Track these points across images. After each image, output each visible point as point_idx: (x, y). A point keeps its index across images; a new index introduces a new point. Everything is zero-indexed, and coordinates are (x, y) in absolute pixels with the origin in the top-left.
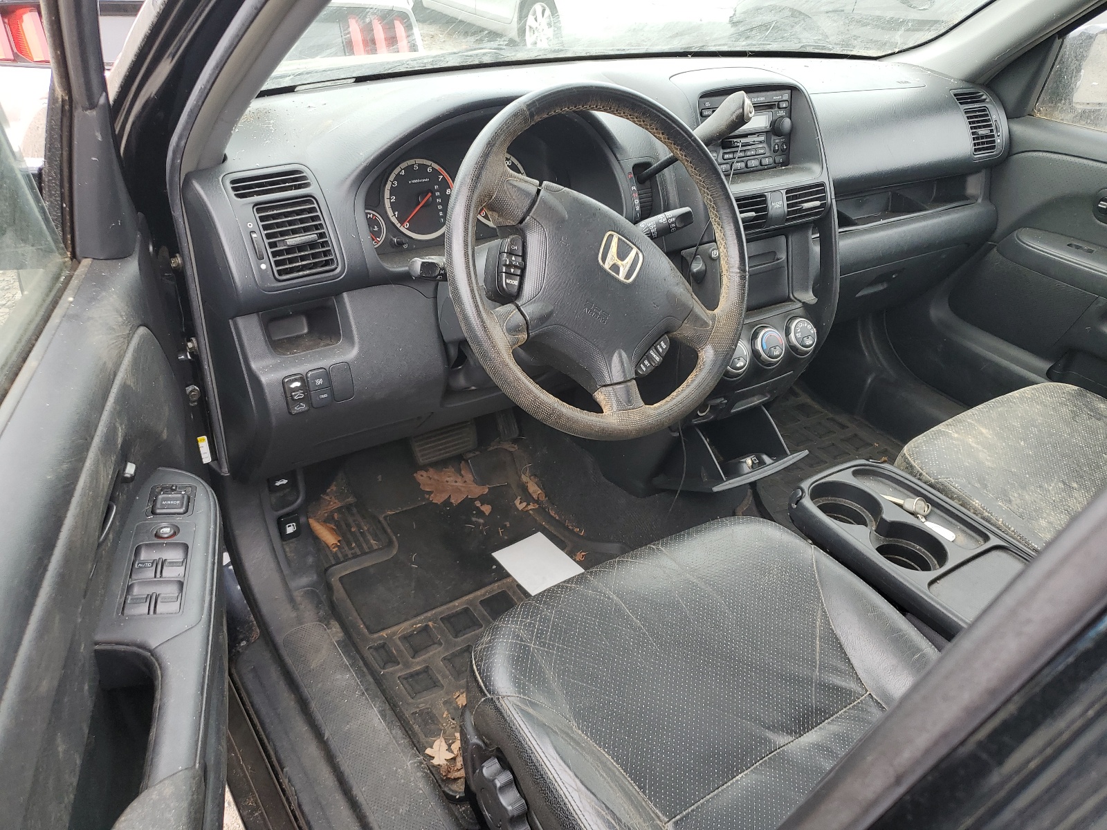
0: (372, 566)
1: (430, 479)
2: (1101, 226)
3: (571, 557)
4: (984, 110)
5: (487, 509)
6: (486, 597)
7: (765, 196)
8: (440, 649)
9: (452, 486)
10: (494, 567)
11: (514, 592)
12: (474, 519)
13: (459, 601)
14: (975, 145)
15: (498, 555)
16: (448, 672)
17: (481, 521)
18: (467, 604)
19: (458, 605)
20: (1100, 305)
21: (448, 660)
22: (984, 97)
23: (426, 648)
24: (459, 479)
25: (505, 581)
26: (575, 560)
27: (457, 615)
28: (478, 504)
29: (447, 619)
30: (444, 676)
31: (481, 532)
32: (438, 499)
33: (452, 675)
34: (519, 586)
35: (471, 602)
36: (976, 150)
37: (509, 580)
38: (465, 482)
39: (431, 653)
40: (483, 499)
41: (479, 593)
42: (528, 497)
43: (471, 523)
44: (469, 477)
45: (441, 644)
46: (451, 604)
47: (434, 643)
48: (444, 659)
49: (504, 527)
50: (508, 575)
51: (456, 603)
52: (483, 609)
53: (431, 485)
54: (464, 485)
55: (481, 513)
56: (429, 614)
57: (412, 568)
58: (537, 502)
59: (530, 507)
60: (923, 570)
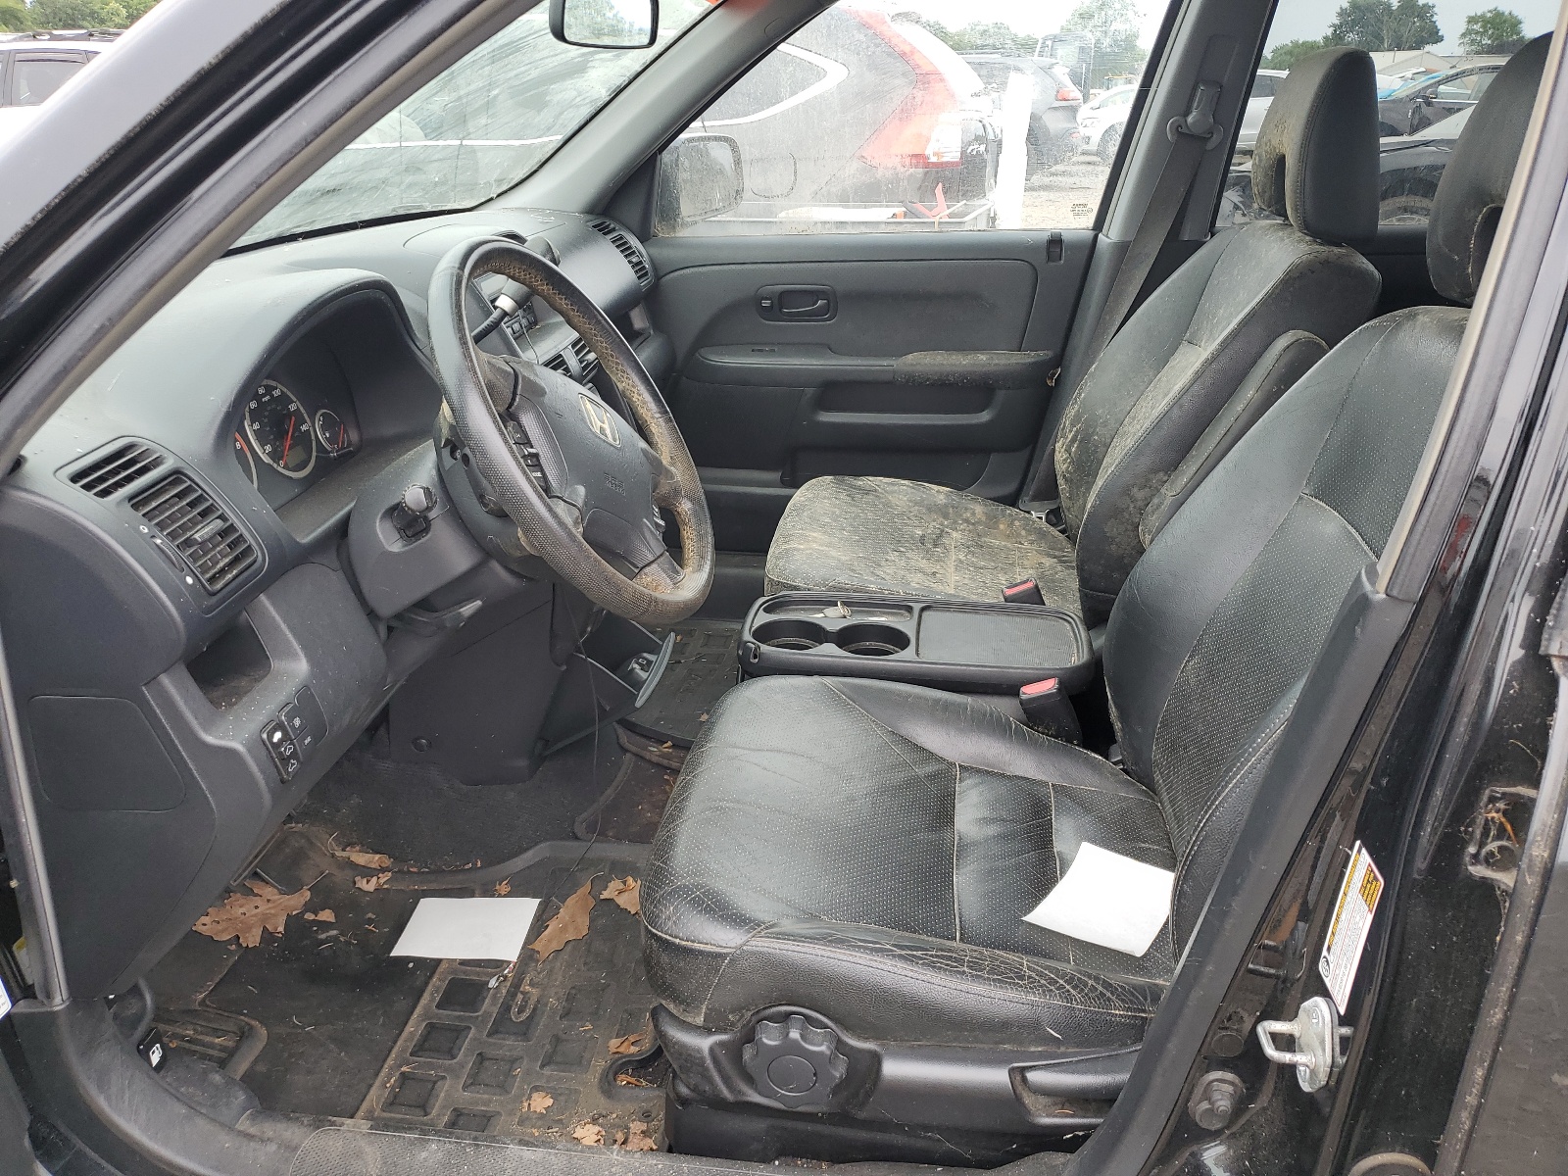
0: (256, 1062)
1: (218, 923)
2: (770, 325)
3: (493, 896)
4: (621, 238)
5: (327, 915)
6: (438, 999)
7: (560, 356)
8: (448, 1082)
9: (255, 915)
10: (411, 965)
11: (465, 973)
12: (323, 936)
13: (411, 1022)
14: (636, 272)
15: (399, 951)
16: (486, 1096)
17: (335, 932)
18: (423, 1020)
19: (414, 1027)
20: (808, 396)
21: (472, 1084)
22: (612, 226)
23: (431, 1093)
24: (257, 901)
25: (440, 969)
26: (500, 896)
27: (426, 1037)
28: (310, 916)
29: (420, 1049)
30: (487, 1103)
31: (347, 943)
32: (253, 939)
33: (494, 1094)
34: (464, 962)
35: (426, 1015)
36: (639, 278)
37: (443, 966)
38: (268, 901)
39: (442, 1095)
40: (312, 907)
41: (423, 1001)
42: (368, 872)
43: (323, 942)
44: (269, 892)
45: (444, 1078)
46: (404, 1035)
47: (435, 1083)
48: (465, 1087)
49: (370, 921)
50: (439, 961)
51: (409, 1028)
52: (449, 1012)
53: (226, 929)
54: (270, 905)
55: (325, 926)
56: (390, 1062)
57: (308, 1033)
58: (383, 870)
59: (382, 881)
60: (903, 649)
